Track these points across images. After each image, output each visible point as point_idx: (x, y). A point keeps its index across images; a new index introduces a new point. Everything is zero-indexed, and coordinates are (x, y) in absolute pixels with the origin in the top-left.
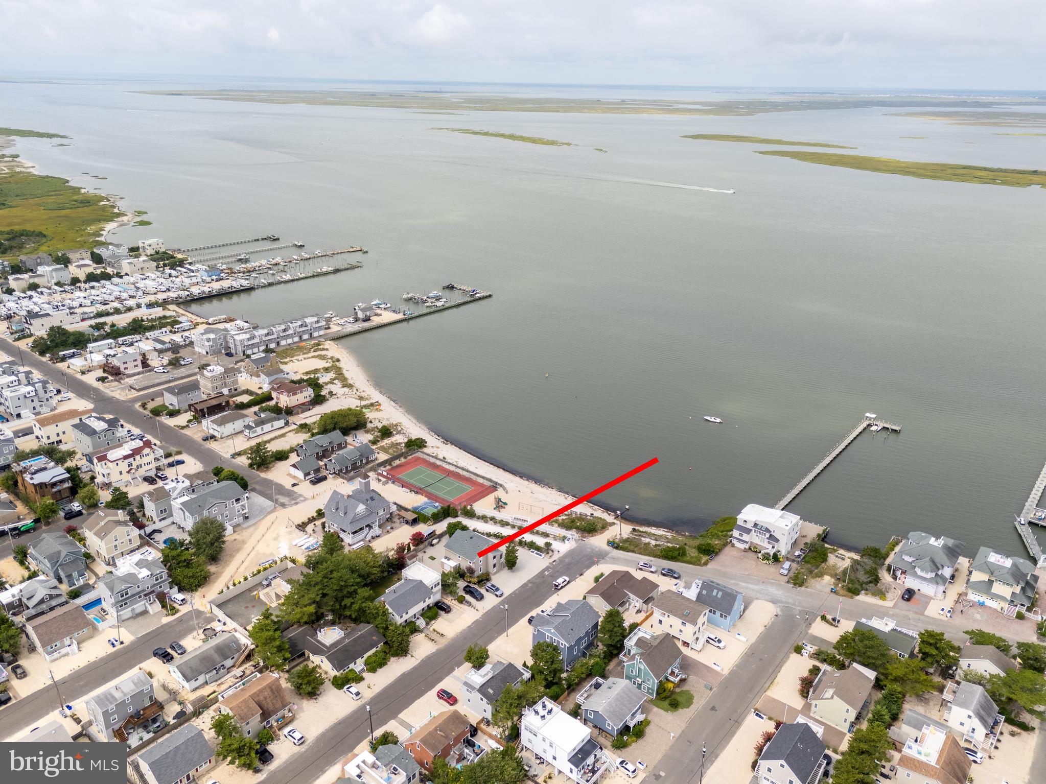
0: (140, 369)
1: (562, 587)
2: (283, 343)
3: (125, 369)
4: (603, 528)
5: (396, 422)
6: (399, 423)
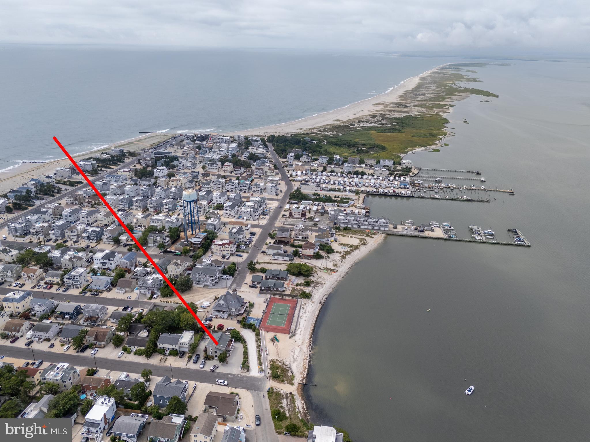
0: (300, 216)
1: (219, 384)
2: (362, 227)
3: (295, 214)
4: (283, 381)
5: (324, 282)
6: (325, 284)
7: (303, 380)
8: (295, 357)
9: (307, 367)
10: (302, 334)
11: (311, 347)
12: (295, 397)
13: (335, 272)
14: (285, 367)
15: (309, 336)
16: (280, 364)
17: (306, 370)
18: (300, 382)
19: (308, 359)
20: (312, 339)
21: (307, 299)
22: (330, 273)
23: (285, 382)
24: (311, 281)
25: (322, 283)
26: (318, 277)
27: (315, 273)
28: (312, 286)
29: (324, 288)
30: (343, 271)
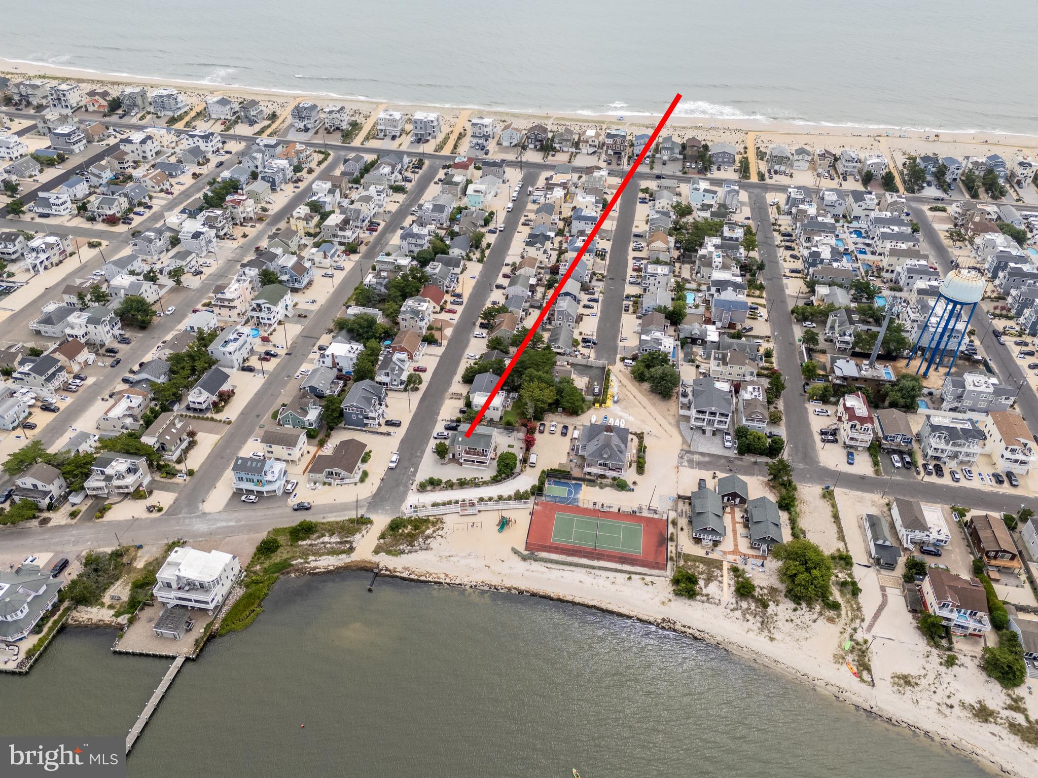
4: (383, 536)
5: (777, 635)
6: (772, 639)
7: (387, 570)
8: (452, 559)
9: (422, 578)
10: (526, 574)
11: (486, 588)
12: (344, 556)
13: (858, 675)
14: (421, 540)
15: (523, 587)
16: (429, 532)
17: (412, 577)
18: (381, 565)
19: (448, 581)
20: (513, 591)
21: (671, 588)
22: (843, 658)
23: (382, 541)
24: (771, 603)
25: (770, 632)
26: (799, 623)
27: (821, 614)
28: (744, 605)
29: (744, 633)
30: (879, 704)
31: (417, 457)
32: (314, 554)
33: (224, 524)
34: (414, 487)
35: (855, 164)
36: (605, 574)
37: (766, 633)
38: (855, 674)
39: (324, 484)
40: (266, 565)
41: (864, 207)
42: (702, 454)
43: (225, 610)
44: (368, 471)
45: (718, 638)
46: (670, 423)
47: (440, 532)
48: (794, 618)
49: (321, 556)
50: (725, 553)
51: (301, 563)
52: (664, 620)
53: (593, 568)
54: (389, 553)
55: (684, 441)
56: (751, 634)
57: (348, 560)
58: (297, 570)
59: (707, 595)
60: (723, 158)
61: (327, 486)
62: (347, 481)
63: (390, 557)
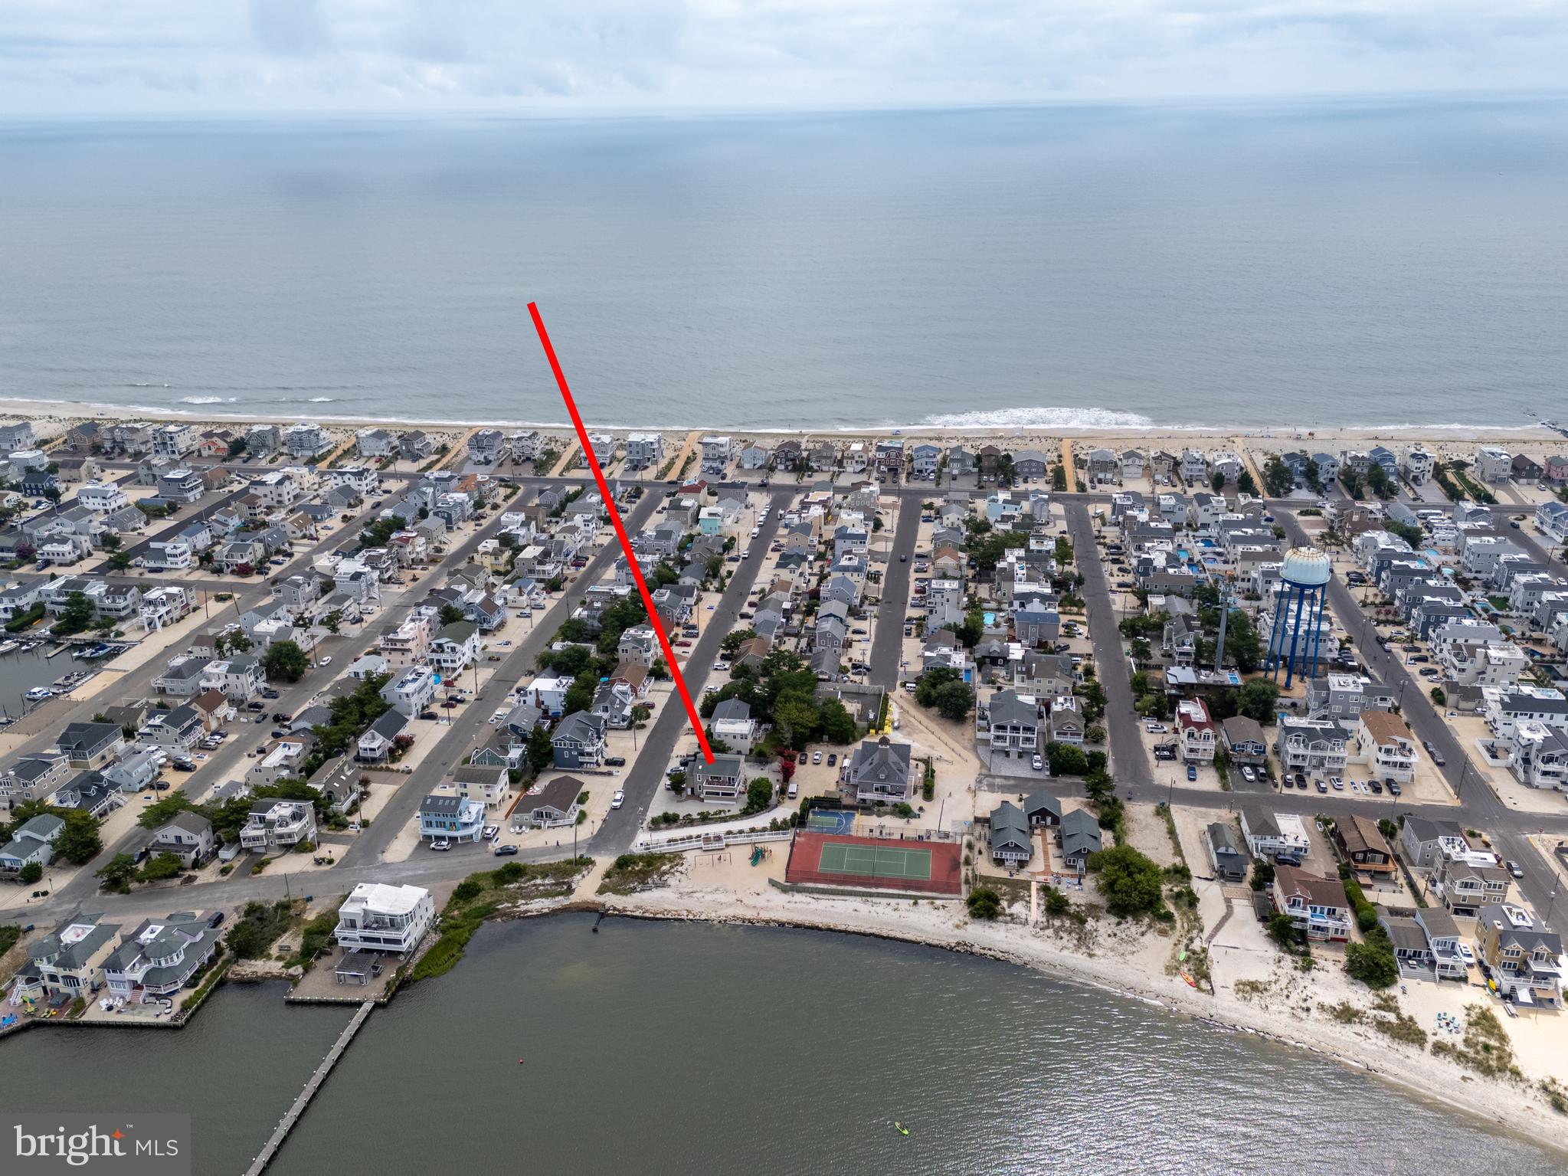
4: (608, 875)
6: (1091, 956)
7: (615, 909)
8: (695, 894)
9: (658, 916)
10: (788, 906)
11: (739, 923)
12: (561, 898)
13: (1195, 984)
14: (655, 877)
15: (784, 920)
16: (665, 868)
17: (647, 915)
18: (608, 905)
19: (691, 917)
20: (772, 924)
21: (966, 911)
22: (1177, 969)
23: (607, 880)
24: (1089, 919)
25: (1088, 948)
26: (1124, 936)
27: (1150, 927)
28: (1057, 923)
29: (1057, 952)
30: (1220, 1011)
31: (646, 796)
32: (523, 898)
33: (411, 873)
34: (645, 825)
35: (1201, 467)
36: (885, 901)
37: (1084, 949)
38: (1190, 984)
39: (532, 827)
40: (466, 909)
41: (1211, 511)
42: (1006, 778)
43: (418, 955)
44: (587, 812)
45: (1025, 958)
46: (965, 748)
47: (680, 869)
48: (1118, 932)
49: (532, 898)
50: (1033, 874)
51: (508, 908)
52: (958, 944)
53: (871, 895)
54: (616, 892)
55: (983, 765)
56: (1066, 952)
57: (567, 902)
58: (505, 915)
59: (1011, 915)
60: (1030, 468)
61: (535, 831)
62: (561, 822)
63: (619, 897)
